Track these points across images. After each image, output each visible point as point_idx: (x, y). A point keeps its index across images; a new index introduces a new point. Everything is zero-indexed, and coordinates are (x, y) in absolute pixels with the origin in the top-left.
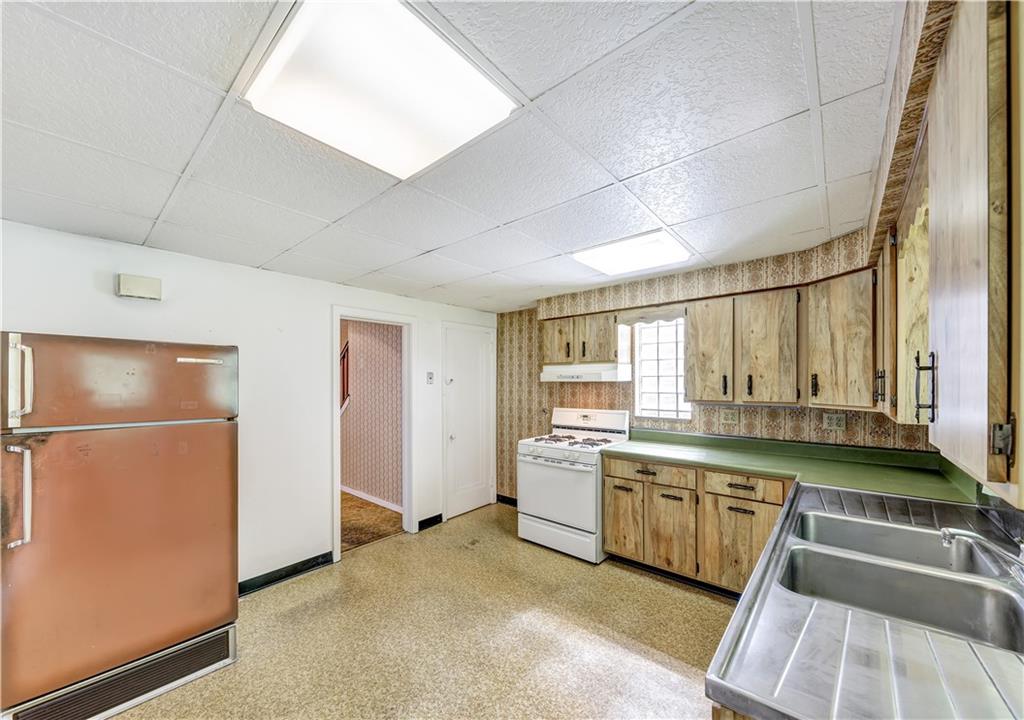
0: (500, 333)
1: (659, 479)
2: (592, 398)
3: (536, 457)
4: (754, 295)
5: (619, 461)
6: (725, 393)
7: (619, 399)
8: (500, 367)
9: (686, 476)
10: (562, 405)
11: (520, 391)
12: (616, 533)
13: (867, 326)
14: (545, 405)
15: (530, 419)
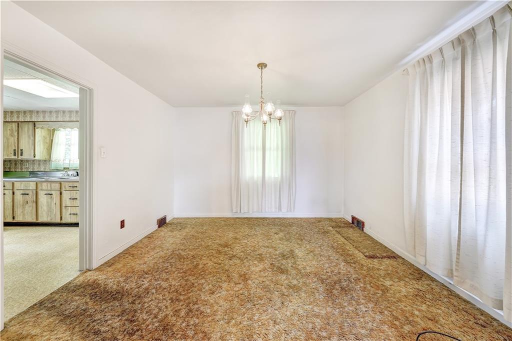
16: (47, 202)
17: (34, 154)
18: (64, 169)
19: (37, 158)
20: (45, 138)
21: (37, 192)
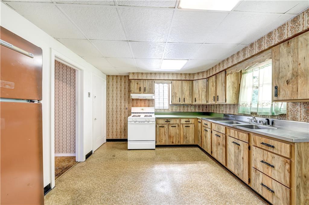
0: (108, 82)
1: (171, 123)
2: (143, 104)
3: (135, 122)
4: (185, 81)
5: (160, 120)
6: (180, 102)
7: (151, 104)
8: (108, 94)
9: (177, 121)
10: (133, 106)
11: (117, 102)
12: (160, 139)
13: (205, 89)
14: (127, 106)
15: (121, 111)
16: (235, 152)
17: (226, 99)
18: (252, 113)
19: (228, 102)
20: (234, 83)
21: (226, 136)
